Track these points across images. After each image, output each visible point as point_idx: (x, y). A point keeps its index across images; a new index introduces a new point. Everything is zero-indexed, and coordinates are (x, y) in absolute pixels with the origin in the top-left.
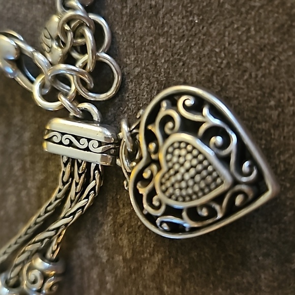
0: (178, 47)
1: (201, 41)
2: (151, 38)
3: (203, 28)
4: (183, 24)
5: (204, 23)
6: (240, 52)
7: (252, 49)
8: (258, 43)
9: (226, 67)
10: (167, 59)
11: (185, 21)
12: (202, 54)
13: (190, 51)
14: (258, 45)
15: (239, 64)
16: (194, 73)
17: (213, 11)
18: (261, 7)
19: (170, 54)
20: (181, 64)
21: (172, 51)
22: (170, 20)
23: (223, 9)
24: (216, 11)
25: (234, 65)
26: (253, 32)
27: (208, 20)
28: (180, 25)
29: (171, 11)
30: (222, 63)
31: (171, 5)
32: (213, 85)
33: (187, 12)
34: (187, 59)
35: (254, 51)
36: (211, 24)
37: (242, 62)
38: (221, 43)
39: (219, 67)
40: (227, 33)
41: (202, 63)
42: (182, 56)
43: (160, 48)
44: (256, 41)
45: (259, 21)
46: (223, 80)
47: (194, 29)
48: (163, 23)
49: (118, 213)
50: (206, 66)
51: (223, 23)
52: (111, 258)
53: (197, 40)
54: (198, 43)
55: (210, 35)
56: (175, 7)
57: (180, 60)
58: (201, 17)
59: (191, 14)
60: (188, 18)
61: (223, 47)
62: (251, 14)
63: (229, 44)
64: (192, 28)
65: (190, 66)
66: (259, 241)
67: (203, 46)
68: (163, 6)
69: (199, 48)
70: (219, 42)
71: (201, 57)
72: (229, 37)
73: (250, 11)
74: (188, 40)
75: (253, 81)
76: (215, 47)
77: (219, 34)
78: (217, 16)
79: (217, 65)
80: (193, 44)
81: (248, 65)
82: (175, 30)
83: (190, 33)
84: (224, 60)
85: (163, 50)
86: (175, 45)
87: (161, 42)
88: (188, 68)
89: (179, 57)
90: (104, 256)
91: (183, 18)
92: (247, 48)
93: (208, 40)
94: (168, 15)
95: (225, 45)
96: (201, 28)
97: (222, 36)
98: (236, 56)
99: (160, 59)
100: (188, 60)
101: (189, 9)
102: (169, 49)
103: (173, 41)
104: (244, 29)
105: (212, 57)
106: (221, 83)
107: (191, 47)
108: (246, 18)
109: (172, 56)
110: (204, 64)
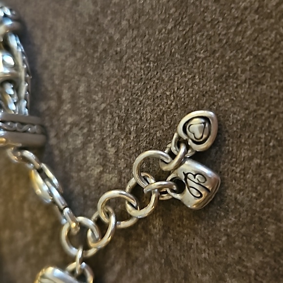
0: (136, 88)
1: (155, 84)
2: (115, 79)
3: (157, 73)
4: (141, 69)
5: (159, 70)
6: (186, 96)
7: (196, 94)
8: (201, 89)
9: (174, 108)
10: (127, 98)
11: (143, 66)
12: (156, 96)
13: (146, 92)
14: (201, 91)
15: (185, 106)
16: (148, 111)
17: (166, 60)
18: (205, 58)
19: (130, 94)
20: (138, 103)
21: (132, 92)
22: (131, 65)
23: (174, 58)
24: (168, 60)
25: (181, 107)
26: (198, 80)
27: (162, 67)
28: (139, 69)
29: (132, 57)
30: (171, 104)
31: (133, 52)
32: (163, 123)
33: (144, 58)
34: (143, 99)
35: (197, 96)
36: (163, 70)
37: (188, 105)
38: (172, 87)
39: (169, 108)
40: (176, 79)
41: (155, 104)
42: (139, 96)
43: (122, 88)
44: (199, 88)
45: (202, 70)
46: (171, 119)
47: (149, 74)
48: (126, 67)
50: (158, 106)
51: (173, 70)
53: (152, 83)
54: (153, 86)
55: (163, 80)
56: (136, 54)
57: (137, 100)
58: (156, 64)
59: (148, 61)
60: (146, 64)
61: (173, 91)
62: (197, 63)
63: (178, 89)
64: (149, 73)
65: (145, 105)
66: (198, 260)
68: (126, 53)
69: (154, 90)
70: (170, 86)
71: (155, 98)
72: (178, 83)
73: (195, 61)
74: (144, 83)
76: (166, 90)
77: (170, 79)
78: (168, 63)
79: (167, 106)
80: (148, 87)
82: (135, 74)
83: (147, 77)
84: (173, 102)
85: (125, 91)
86: (134, 87)
87: (123, 83)
88: (144, 107)
89: (137, 97)
91: (141, 64)
92: (192, 93)
93: (161, 84)
94: (130, 61)
95: (174, 89)
96: (156, 73)
97: (172, 82)
98: (183, 99)
99: (122, 97)
100: (144, 100)
101: (147, 57)
102: (129, 90)
103: (133, 83)
104: (190, 76)
105: (164, 99)
106: (170, 122)
107: (147, 89)
108: (192, 67)
109: (132, 95)
110: (157, 105)
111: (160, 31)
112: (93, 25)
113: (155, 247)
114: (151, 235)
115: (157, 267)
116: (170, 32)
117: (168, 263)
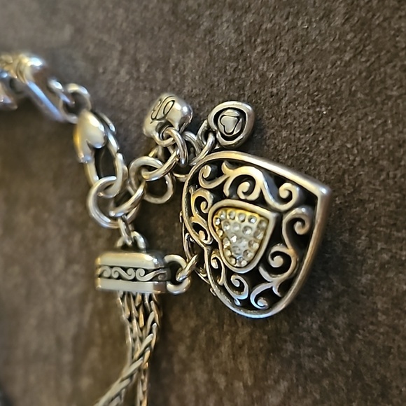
0: (303, 141)
1: (329, 135)
2: (272, 131)
3: (332, 120)
4: (308, 115)
5: (334, 115)
6: (375, 148)
7: (389, 145)
8: (396, 138)
9: (359, 165)
10: (291, 155)
11: (311, 112)
12: (331, 150)
13: (318, 146)
14: (396, 141)
15: (374, 162)
16: (322, 171)
17: (344, 101)
18: (399, 97)
19: (295, 150)
20: (307, 160)
21: (297, 146)
22: (294, 111)
23: (355, 98)
24: (347, 101)
25: (369, 163)
26: (391, 126)
27: (338, 111)
28: (306, 116)
29: (295, 100)
30: (354, 160)
31: (295, 94)
32: (344, 186)
33: (313, 101)
34: (314, 155)
35: (391, 147)
36: (341, 115)
37: (378, 160)
38: (354, 137)
39: (351, 165)
40: (360, 126)
41: (332, 160)
42: (308, 152)
43: (283, 142)
44: (394, 136)
45: (396, 113)
46: (356, 179)
47: (321, 121)
48: (286, 114)
49: (236, 332)
50: (336, 163)
51: (355, 114)
52: (230, 385)
53: (325, 133)
54: (327, 137)
55: (341, 128)
56: (299, 96)
57: (306, 156)
58: (330, 108)
59: (318, 105)
60: (315, 109)
61: (355, 142)
62: (387, 104)
63: (362, 139)
64: (319, 120)
65: (317, 164)
66: (401, 369)
67: (332, 140)
68: (286, 94)
69: (328, 143)
70: (351, 136)
71: (330, 153)
72: (362, 131)
73: (386, 101)
74: (314, 134)
75: (391, 182)
76: (347, 142)
77: (350, 127)
78: (348, 106)
79: (349, 163)
80: (320, 139)
81: (385, 163)
82: (300, 122)
83: (318, 125)
84: (356, 157)
85: (287, 145)
86: (299, 139)
87: (284, 136)
88: (315, 166)
89: (304, 153)
90: (222, 381)
91: (309, 108)
92: (384, 144)
93: (338, 134)
94: (291, 105)
95: (357, 140)
96: (330, 120)
97: (354, 130)
98: (371, 153)
99: (283, 155)
100: (315, 157)
101: (316, 98)
102: (293, 144)
103: (298, 135)
104: (380, 122)
105: (343, 154)
106: (353, 183)
107: (318, 141)
108: (382, 109)
109: (297, 151)
110: (334, 162)
111: (334, 64)
113: (338, 354)
114: (332, 338)
115: (341, 382)
116: (348, 64)
117: (358, 375)
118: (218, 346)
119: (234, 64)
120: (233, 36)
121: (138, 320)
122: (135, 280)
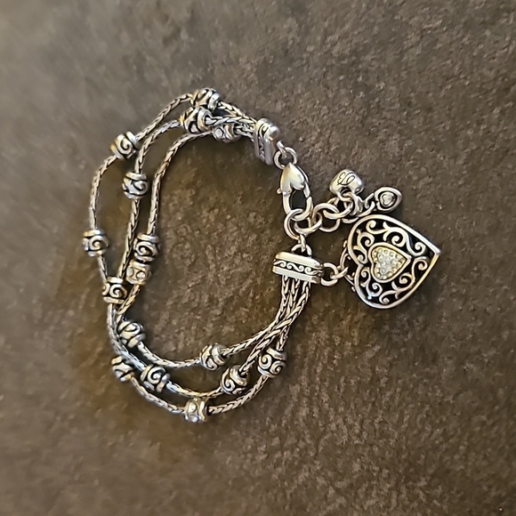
1: (440, 220)
2: (408, 209)
3: (444, 213)
4: (431, 207)
5: (445, 211)
6: (463, 234)
7: (471, 234)
9: (452, 240)
11: (433, 205)
12: (439, 229)
14: (475, 233)
15: (461, 241)
18: (482, 211)
22: (423, 202)
23: (459, 206)
24: (454, 206)
25: (458, 241)
26: (474, 225)
27: (448, 209)
28: (429, 207)
29: (425, 196)
30: (450, 237)
31: (426, 193)
33: (435, 200)
35: (472, 236)
36: (449, 212)
37: (463, 240)
38: (453, 225)
40: (458, 221)
44: (474, 230)
45: (479, 219)
48: (418, 202)
49: (356, 314)
51: (457, 214)
52: (342, 343)
53: (438, 219)
54: (438, 221)
55: (447, 219)
56: (428, 195)
58: (444, 206)
59: (438, 203)
60: (436, 204)
61: (453, 228)
63: (458, 228)
64: (437, 211)
66: (447, 349)
67: (441, 224)
68: (421, 192)
69: (438, 224)
72: (458, 223)
73: (475, 212)
75: (467, 253)
76: (449, 227)
78: (454, 208)
79: (447, 238)
80: (434, 221)
81: (466, 243)
82: (425, 209)
83: (435, 214)
84: (452, 236)
90: (337, 340)
91: (432, 203)
92: (468, 233)
94: (423, 198)
95: (455, 227)
97: (454, 221)
98: (460, 236)
101: (437, 199)
104: (469, 221)
105: (445, 232)
111: (452, 184)
112: (395, 163)
113: (414, 337)
114: (413, 327)
115: (412, 351)
116: (460, 186)
117: (422, 349)
118: (342, 320)
119: (394, 166)
120: (397, 149)
121: (293, 296)
122: (304, 272)
